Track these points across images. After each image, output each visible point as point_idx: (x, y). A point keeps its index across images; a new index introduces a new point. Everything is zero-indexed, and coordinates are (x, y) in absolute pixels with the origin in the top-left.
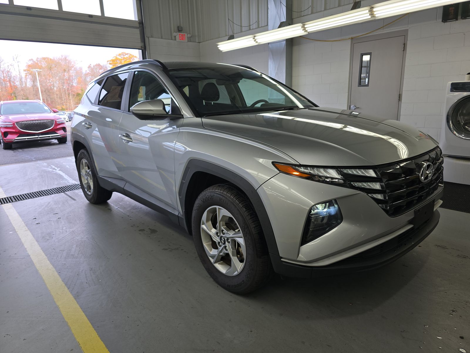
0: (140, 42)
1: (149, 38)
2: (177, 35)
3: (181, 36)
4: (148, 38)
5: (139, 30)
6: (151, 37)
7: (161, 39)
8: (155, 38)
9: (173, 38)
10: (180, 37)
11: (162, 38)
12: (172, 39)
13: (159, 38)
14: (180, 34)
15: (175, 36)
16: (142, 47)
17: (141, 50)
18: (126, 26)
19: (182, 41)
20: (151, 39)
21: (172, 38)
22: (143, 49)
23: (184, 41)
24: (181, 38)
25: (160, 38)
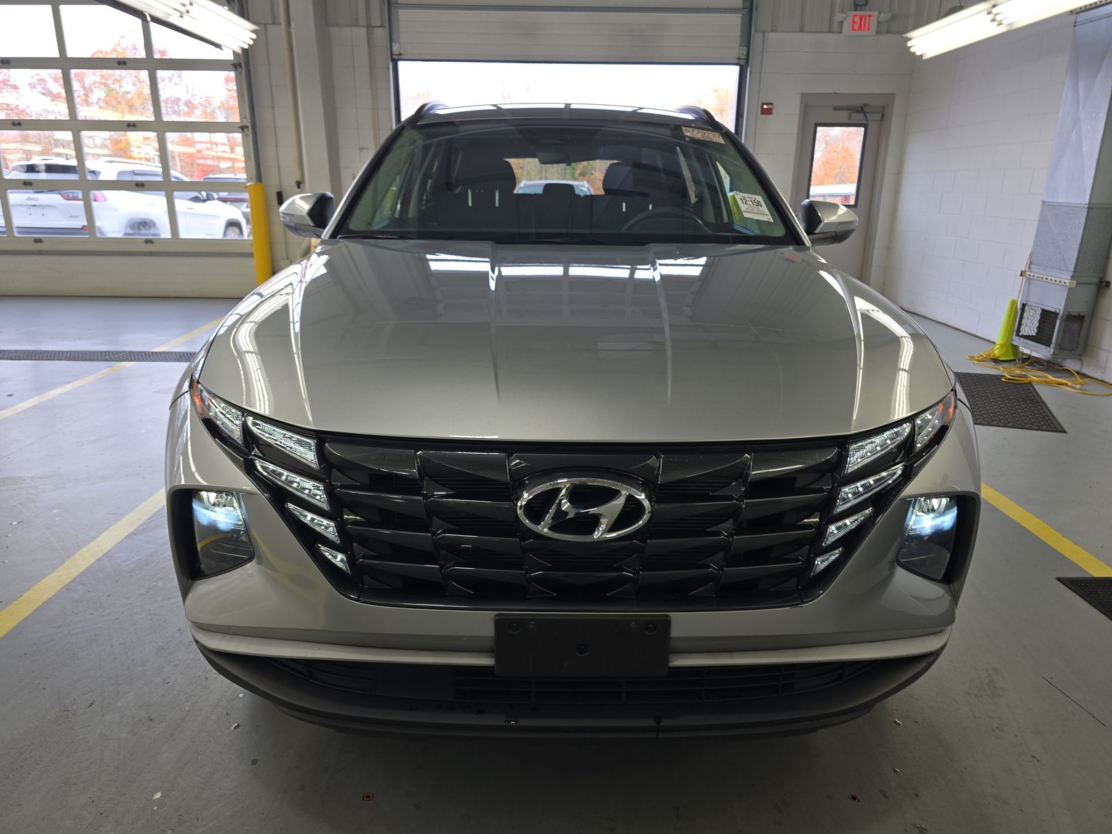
0: (738, 45)
1: (766, 34)
2: (845, 18)
3: (857, 19)
4: (764, 33)
5: (740, 15)
6: (772, 31)
7: (800, 35)
8: (783, 31)
9: (836, 28)
10: (854, 22)
11: (801, 31)
12: (830, 32)
13: (793, 32)
14: (855, 16)
15: (842, 23)
16: (739, 59)
17: (738, 67)
18: (708, 8)
19: (859, 33)
20: (773, 35)
21: (831, 27)
22: (742, 62)
23: (865, 33)
24: (856, 26)
25: (797, 32)
